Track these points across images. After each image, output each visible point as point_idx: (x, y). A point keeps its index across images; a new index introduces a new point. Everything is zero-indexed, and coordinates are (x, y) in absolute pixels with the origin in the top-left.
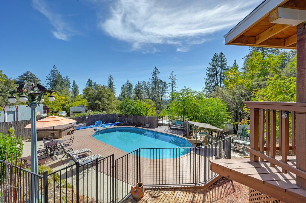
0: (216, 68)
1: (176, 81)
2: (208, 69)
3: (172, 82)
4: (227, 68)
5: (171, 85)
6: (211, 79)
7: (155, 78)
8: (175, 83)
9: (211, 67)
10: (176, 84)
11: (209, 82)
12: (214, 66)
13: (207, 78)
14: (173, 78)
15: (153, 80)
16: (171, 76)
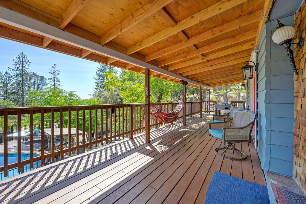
0: (106, 70)
1: (59, 77)
2: (98, 69)
3: (54, 78)
4: (115, 71)
5: (51, 81)
6: (101, 79)
7: (20, 68)
8: (58, 80)
9: (101, 68)
10: (60, 80)
11: (99, 82)
12: (104, 67)
13: (98, 78)
14: (56, 73)
15: (18, 72)
16: (53, 69)
